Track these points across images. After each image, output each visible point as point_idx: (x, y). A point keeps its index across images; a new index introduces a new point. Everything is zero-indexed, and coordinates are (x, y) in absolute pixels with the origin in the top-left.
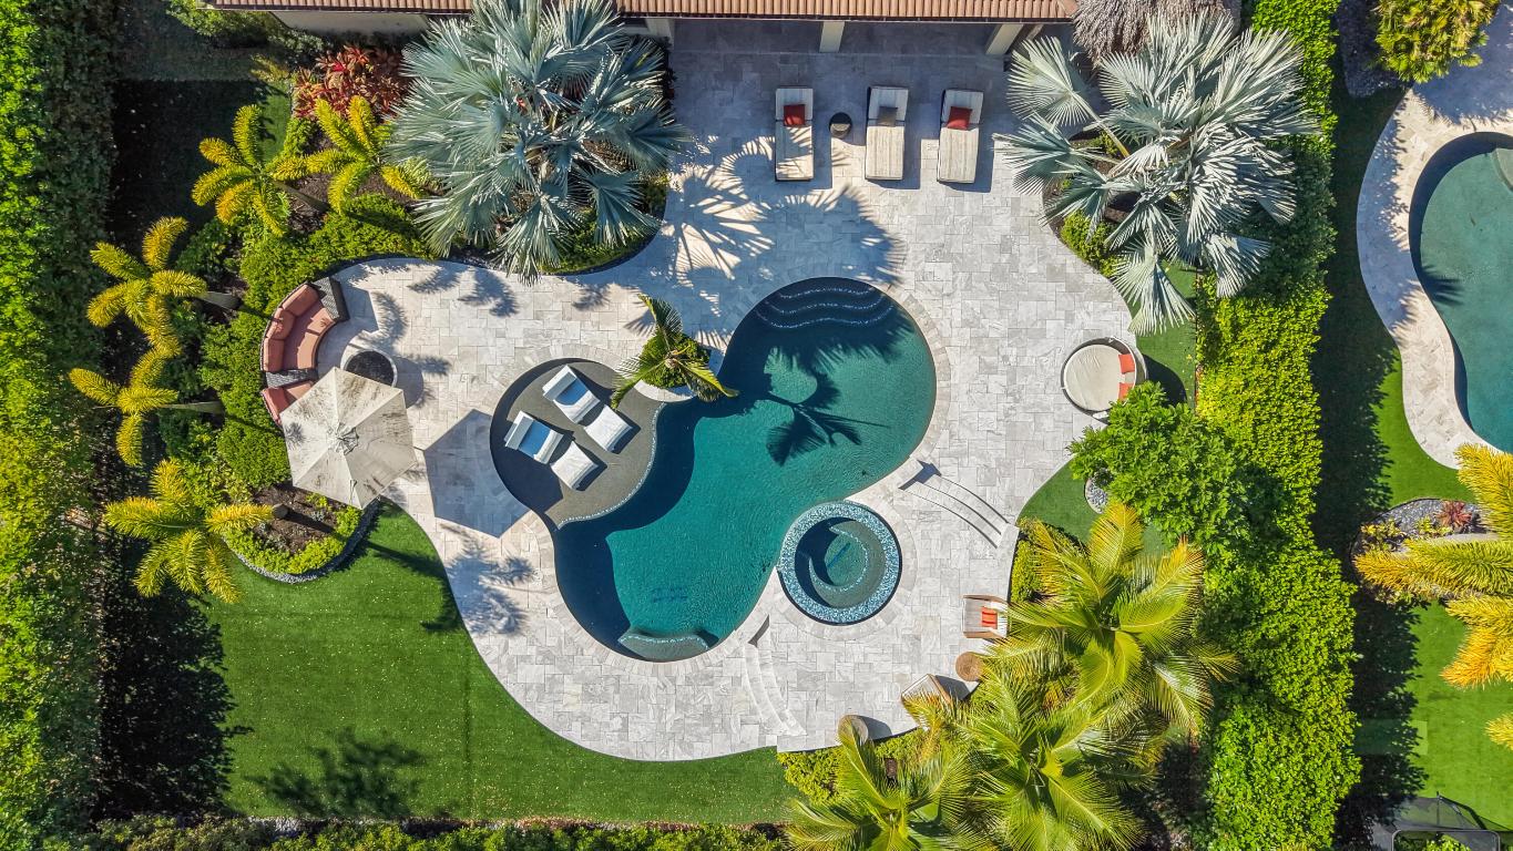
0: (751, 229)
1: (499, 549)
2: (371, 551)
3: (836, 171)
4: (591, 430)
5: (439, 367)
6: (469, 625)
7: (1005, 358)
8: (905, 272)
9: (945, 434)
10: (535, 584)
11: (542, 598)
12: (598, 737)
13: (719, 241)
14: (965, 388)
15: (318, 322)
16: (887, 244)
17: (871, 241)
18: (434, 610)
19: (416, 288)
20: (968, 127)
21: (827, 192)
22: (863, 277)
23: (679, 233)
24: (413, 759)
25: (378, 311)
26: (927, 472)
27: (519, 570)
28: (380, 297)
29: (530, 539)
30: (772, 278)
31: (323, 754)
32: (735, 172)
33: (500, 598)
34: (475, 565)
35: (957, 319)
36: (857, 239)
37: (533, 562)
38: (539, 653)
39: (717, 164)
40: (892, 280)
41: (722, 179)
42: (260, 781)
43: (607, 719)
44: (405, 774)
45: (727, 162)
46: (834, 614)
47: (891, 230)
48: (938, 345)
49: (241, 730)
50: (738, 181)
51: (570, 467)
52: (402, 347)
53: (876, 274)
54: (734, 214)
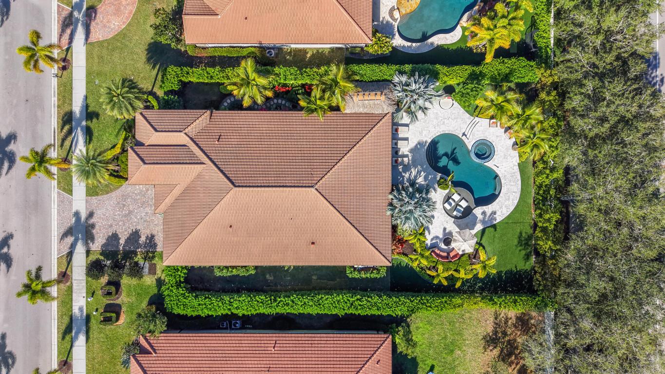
0: (416, 170)
1: (480, 217)
2: (481, 242)
3: (405, 154)
4: (456, 200)
5: (445, 229)
6: (495, 223)
7: (441, 120)
8: (424, 140)
9: (457, 131)
10: (486, 210)
11: (489, 209)
12: (517, 197)
13: (419, 176)
14: (447, 128)
15: (438, 252)
16: (419, 143)
17: (419, 146)
18: (492, 229)
19: (429, 234)
20: (398, 128)
22: (426, 148)
23: (418, 183)
24: (521, 233)
25: (434, 241)
26: (464, 134)
27: (484, 213)
28: (431, 241)
29: (478, 211)
30: (426, 165)
31: (520, 251)
32: (406, 173)
33: (489, 217)
34: (483, 222)
35: (434, 129)
36: (418, 149)
37: (482, 211)
38: (501, 209)
39: (404, 176)
40: (426, 142)
41: (407, 175)
42: (525, 263)
43: (513, 195)
44: (524, 235)
45: (404, 174)
46: (493, 152)
47: (416, 143)
48: (439, 133)
49: (516, 267)
51: (464, 204)
52: (441, 236)
53: (425, 145)
54: (414, 173)
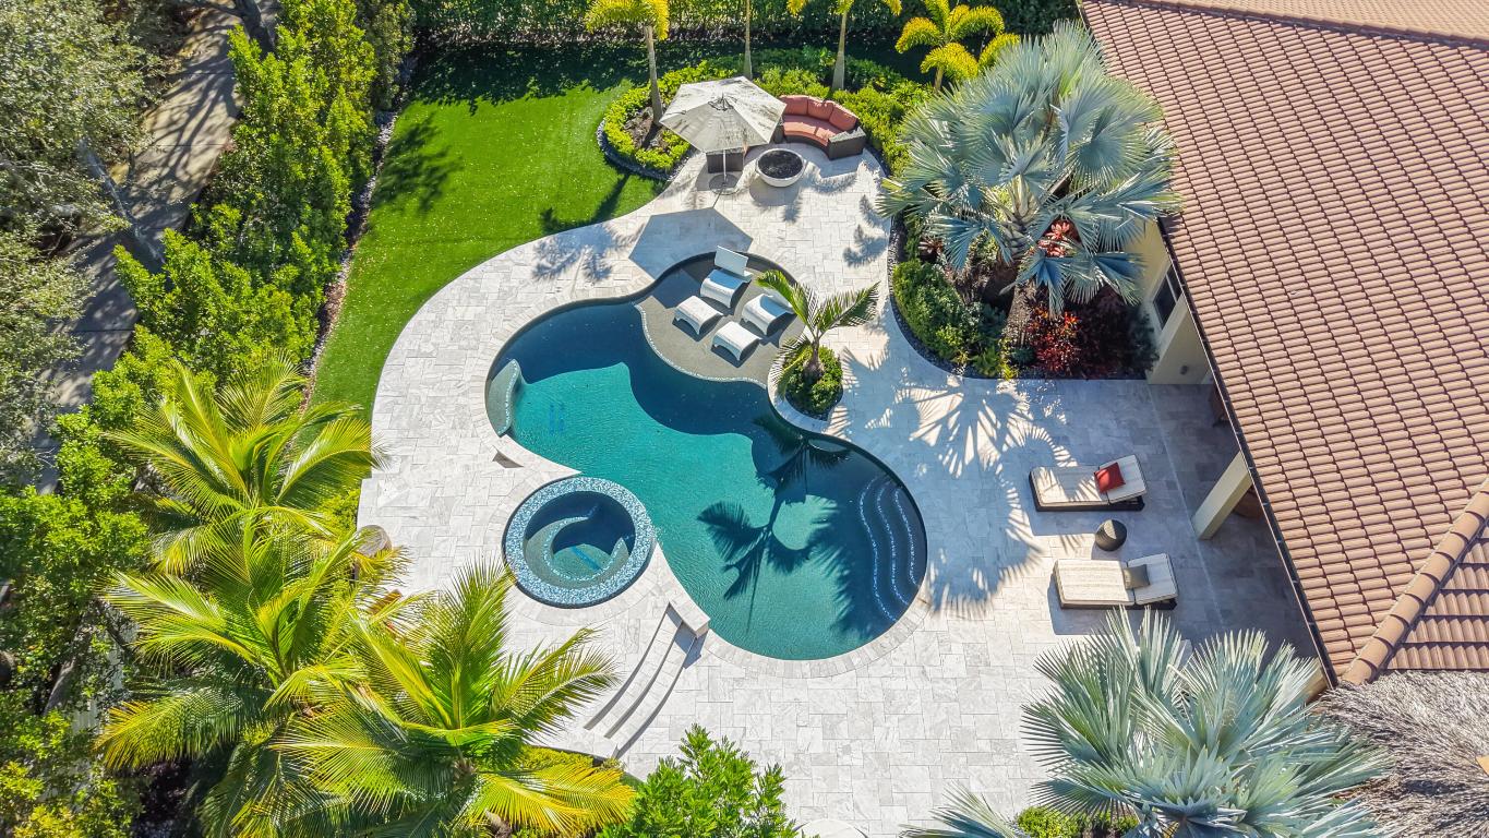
0: (969, 455)
1: (619, 260)
2: (621, 177)
3: (1055, 539)
4: (734, 324)
5: (791, 216)
6: (547, 240)
7: (847, 750)
8: (947, 617)
10: (582, 282)
11: (573, 287)
13: (951, 425)
14: (803, 696)
15: (824, 134)
16: (979, 597)
17: (978, 577)
18: (564, 216)
19: (864, 201)
21: (1029, 531)
22: (932, 572)
23: (952, 391)
24: (425, 206)
25: (841, 177)
27: (597, 273)
28: (854, 177)
29: (626, 278)
30: (916, 477)
31: (442, 155)
32: (1028, 438)
33: (572, 260)
34: (606, 243)
35: (895, 685)
36: (977, 563)
37: (604, 283)
38: (511, 288)
39: (1034, 422)
40: (935, 605)
41: (1020, 429)
42: (428, 121)
43: (433, 340)
44: (413, 203)
45: (1040, 432)
47: (998, 601)
48: (856, 661)
49: (473, 109)
50: (1022, 443)
51: (697, 309)
52: (808, 194)
53: (939, 585)
54: (983, 439)
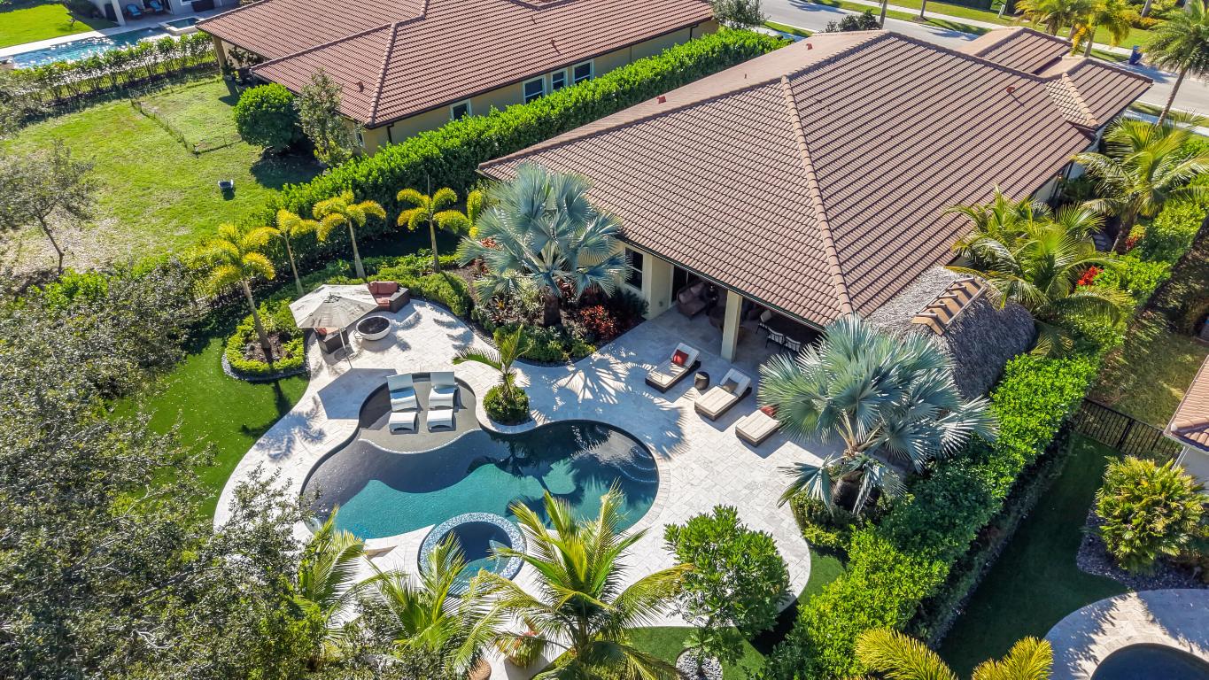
0: (613, 392)
1: (322, 422)
3: (681, 397)
4: (430, 412)
5: (405, 347)
6: (260, 441)
8: (677, 458)
10: (314, 447)
13: (590, 385)
16: (679, 441)
17: (670, 434)
18: (258, 424)
19: (436, 320)
20: (774, 417)
21: (668, 403)
22: (651, 446)
23: (575, 373)
25: (410, 317)
27: (316, 437)
29: (339, 430)
30: (600, 415)
32: (629, 370)
33: (291, 441)
34: (303, 421)
35: (687, 498)
36: (664, 429)
37: (326, 440)
39: (624, 362)
40: (666, 457)
41: (620, 368)
45: (629, 365)
47: (688, 437)
48: (661, 502)
50: (627, 373)
51: (400, 419)
52: (402, 334)
53: (659, 449)
54: (611, 382)
